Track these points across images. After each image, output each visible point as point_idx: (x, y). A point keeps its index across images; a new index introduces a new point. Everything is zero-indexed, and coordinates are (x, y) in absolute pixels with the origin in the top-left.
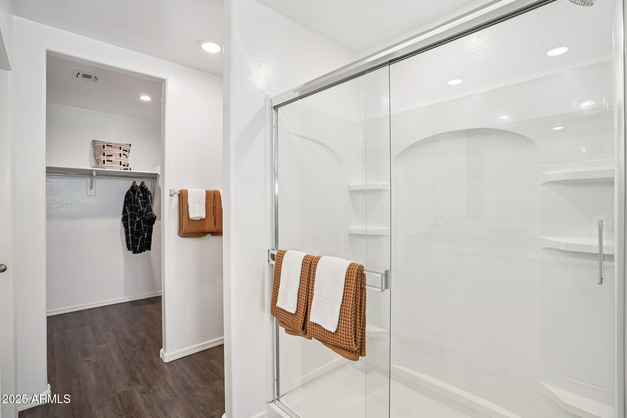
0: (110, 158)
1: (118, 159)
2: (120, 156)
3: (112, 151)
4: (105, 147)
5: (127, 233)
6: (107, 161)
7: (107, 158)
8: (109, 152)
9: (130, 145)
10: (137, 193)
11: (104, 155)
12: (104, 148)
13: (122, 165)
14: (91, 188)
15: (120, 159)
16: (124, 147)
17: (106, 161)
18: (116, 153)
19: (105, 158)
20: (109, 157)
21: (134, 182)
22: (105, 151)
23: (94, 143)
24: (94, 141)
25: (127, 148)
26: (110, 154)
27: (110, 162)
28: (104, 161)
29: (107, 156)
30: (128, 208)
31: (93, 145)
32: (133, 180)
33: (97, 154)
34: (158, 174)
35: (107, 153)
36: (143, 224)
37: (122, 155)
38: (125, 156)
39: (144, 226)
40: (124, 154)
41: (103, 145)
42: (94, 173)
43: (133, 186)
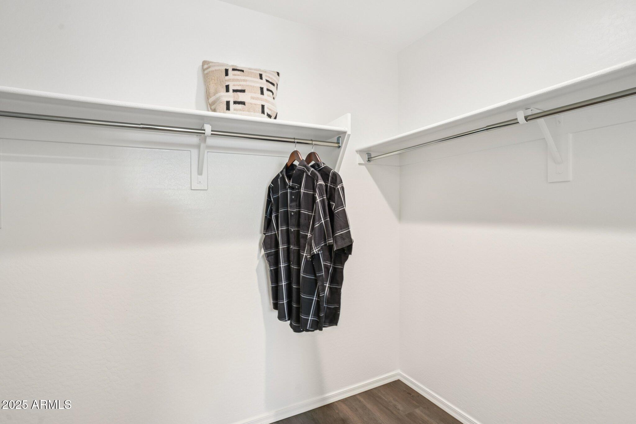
0: (241, 97)
1: (257, 99)
2: (262, 93)
3: (244, 80)
4: (230, 72)
5: (275, 277)
6: (235, 103)
7: (234, 97)
8: (238, 83)
9: (278, 74)
10: (306, 177)
11: (227, 90)
12: (227, 74)
13: (266, 114)
14: (200, 173)
15: (262, 100)
16: (267, 74)
17: (231, 104)
18: (253, 87)
19: (231, 97)
20: (239, 93)
21: (295, 155)
22: (229, 80)
23: (206, 66)
24: (204, 63)
25: (274, 79)
26: (239, 88)
27: (240, 106)
28: (228, 103)
29: (234, 91)
30: (277, 217)
31: (204, 70)
32: (292, 148)
33: (212, 90)
34: (345, 133)
35: (234, 85)
36: (324, 260)
37: (265, 90)
38: (270, 93)
39: (324, 264)
40: (268, 90)
41: (224, 68)
42: (208, 129)
43: (289, 165)
